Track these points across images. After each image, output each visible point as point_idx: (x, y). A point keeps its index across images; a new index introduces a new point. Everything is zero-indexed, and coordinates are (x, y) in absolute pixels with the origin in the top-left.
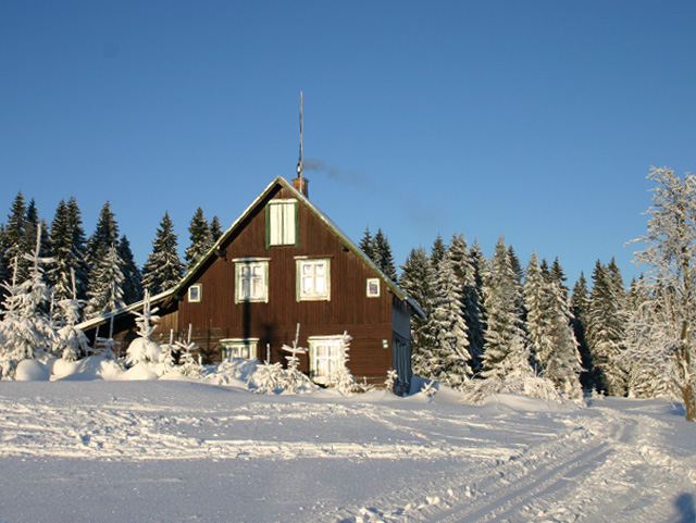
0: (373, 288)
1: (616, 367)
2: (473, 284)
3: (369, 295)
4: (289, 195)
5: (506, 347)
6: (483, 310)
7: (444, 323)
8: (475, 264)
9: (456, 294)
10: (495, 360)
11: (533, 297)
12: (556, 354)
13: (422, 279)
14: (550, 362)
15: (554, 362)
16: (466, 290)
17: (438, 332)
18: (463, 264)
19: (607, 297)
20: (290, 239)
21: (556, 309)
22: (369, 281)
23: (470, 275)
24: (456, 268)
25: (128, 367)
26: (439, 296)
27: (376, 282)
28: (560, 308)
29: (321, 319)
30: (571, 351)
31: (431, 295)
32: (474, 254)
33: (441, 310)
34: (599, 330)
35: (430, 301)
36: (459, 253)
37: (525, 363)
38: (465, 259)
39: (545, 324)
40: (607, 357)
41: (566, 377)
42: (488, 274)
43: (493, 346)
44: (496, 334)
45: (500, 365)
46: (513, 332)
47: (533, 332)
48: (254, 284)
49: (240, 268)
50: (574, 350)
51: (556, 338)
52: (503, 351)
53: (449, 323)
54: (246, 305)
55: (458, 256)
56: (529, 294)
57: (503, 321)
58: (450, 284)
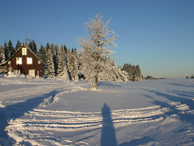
0: (39, 62)
2: (55, 55)
3: (38, 63)
4: (25, 47)
5: (62, 69)
6: (58, 60)
7: (49, 64)
8: (56, 50)
9: (52, 57)
10: (60, 72)
12: (73, 70)
13: (44, 54)
14: (72, 72)
15: (73, 72)
16: (54, 56)
17: (48, 66)
20: (26, 54)
21: (74, 60)
22: (39, 61)
23: (55, 53)
24: (52, 51)
25: (8, 75)
26: (48, 58)
27: (40, 61)
29: (31, 67)
31: (46, 57)
32: (56, 48)
33: (48, 61)
35: (46, 59)
37: (66, 72)
38: (54, 49)
39: (71, 64)
41: (76, 75)
42: (59, 52)
43: (60, 69)
44: (60, 66)
45: (61, 73)
46: (64, 66)
47: (69, 66)
48: (19, 61)
49: (17, 59)
51: (74, 67)
52: (62, 70)
53: (50, 64)
54: (18, 65)
55: (52, 48)
56: (68, 57)
57: (62, 63)
58: (50, 55)
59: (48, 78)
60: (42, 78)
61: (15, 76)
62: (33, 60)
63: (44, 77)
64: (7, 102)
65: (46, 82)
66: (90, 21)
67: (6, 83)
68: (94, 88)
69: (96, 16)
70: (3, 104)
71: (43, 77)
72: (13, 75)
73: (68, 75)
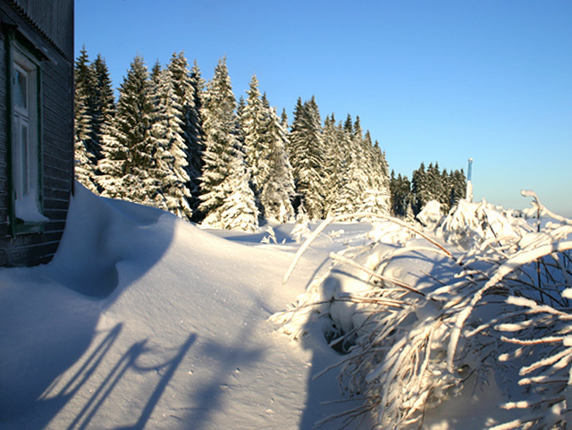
1: (316, 193)
2: (193, 104)
5: (225, 169)
6: (202, 133)
7: (161, 141)
8: (194, 84)
9: (176, 111)
10: (213, 182)
11: (252, 121)
12: (271, 178)
13: (139, 91)
14: (266, 185)
15: (271, 186)
16: (186, 109)
17: (154, 151)
18: (182, 83)
19: (310, 128)
21: (274, 133)
23: (189, 95)
24: (176, 86)
26: (157, 110)
28: (278, 133)
30: (286, 175)
31: (148, 109)
32: (193, 75)
33: (158, 127)
34: (302, 159)
35: (147, 116)
36: (179, 72)
37: (245, 187)
38: (185, 79)
39: (262, 148)
40: (308, 183)
41: (281, 201)
42: (208, 96)
43: (211, 168)
44: (215, 155)
45: (218, 187)
46: (234, 154)
47: (251, 156)
50: (289, 175)
51: (272, 162)
52: (223, 173)
53: (167, 141)
55: (178, 75)
56: (248, 118)
57: (223, 143)
58: (169, 100)
73: (251, 198)
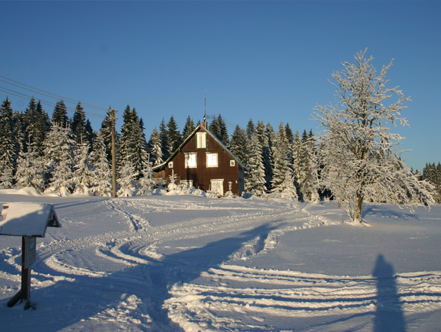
0: (232, 163)
2: (267, 146)
3: (231, 165)
4: (203, 131)
5: (283, 177)
6: (272, 158)
7: (253, 166)
8: (268, 136)
9: (259, 152)
10: (278, 183)
11: (297, 152)
12: (307, 180)
14: (304, 184)
15: (307, 184)
16: (264, 148)
17: (250, 170)
18: (263, 136)
20: (204, 146)
21: (308, 158)
22: (231, 161)
23: (266, 142)
24: (260, 138)
25: (168, 191)
26: (251, 153)
27: (234, 161)
28: (310, 158)
29: (215, 173)
31: (248, 152)
32: (268, 130)
33: (252, 159)
35: (247, 155)
36: (261, 130)
37: (292, 184)
38: (264, 134)
39: (302, 166)
41: (312, 191)
42: (275, 141)
43: (277, 176)
44: (278, 171)
45: (280, 185)
46: (286, 170)
47: (296, 169)
48: (191, 162)
49: (186, 156)
51: (308, 172)
52: (282, 179)
53: (256, 166)
54: (188, 169)
55: (260, 132)
56: (295, 151)
57: (281, 164)
58: (256, 147)
59: (251, 198)
60: (238, 198)
61: (182, 193)
62: (220, 159)
63: (242, 195)
64: (166, 249)
65: (248, 207)
66: (344, 68)
67: (164, 208)
68: (355, 219)
69: (357, 56)
70: (158, 252)
71: (240, 196)
72: (178, 192)
73: (294, 191)
